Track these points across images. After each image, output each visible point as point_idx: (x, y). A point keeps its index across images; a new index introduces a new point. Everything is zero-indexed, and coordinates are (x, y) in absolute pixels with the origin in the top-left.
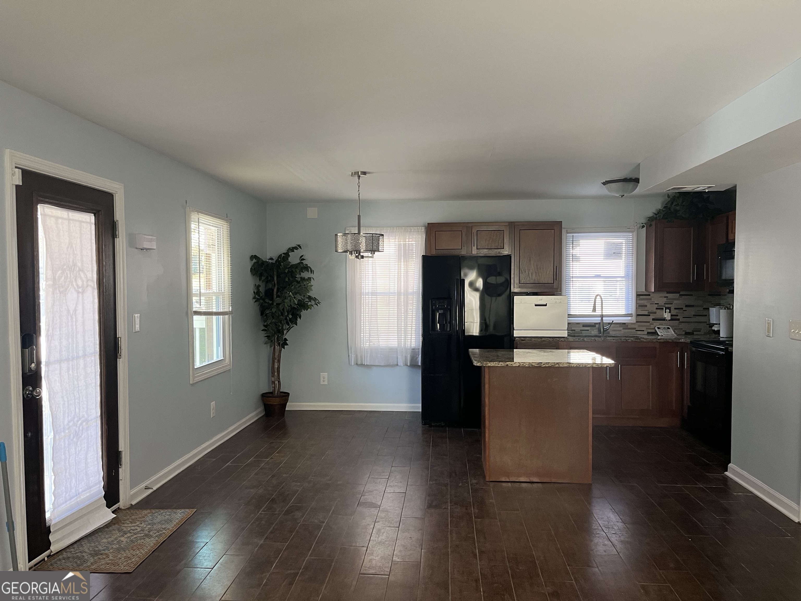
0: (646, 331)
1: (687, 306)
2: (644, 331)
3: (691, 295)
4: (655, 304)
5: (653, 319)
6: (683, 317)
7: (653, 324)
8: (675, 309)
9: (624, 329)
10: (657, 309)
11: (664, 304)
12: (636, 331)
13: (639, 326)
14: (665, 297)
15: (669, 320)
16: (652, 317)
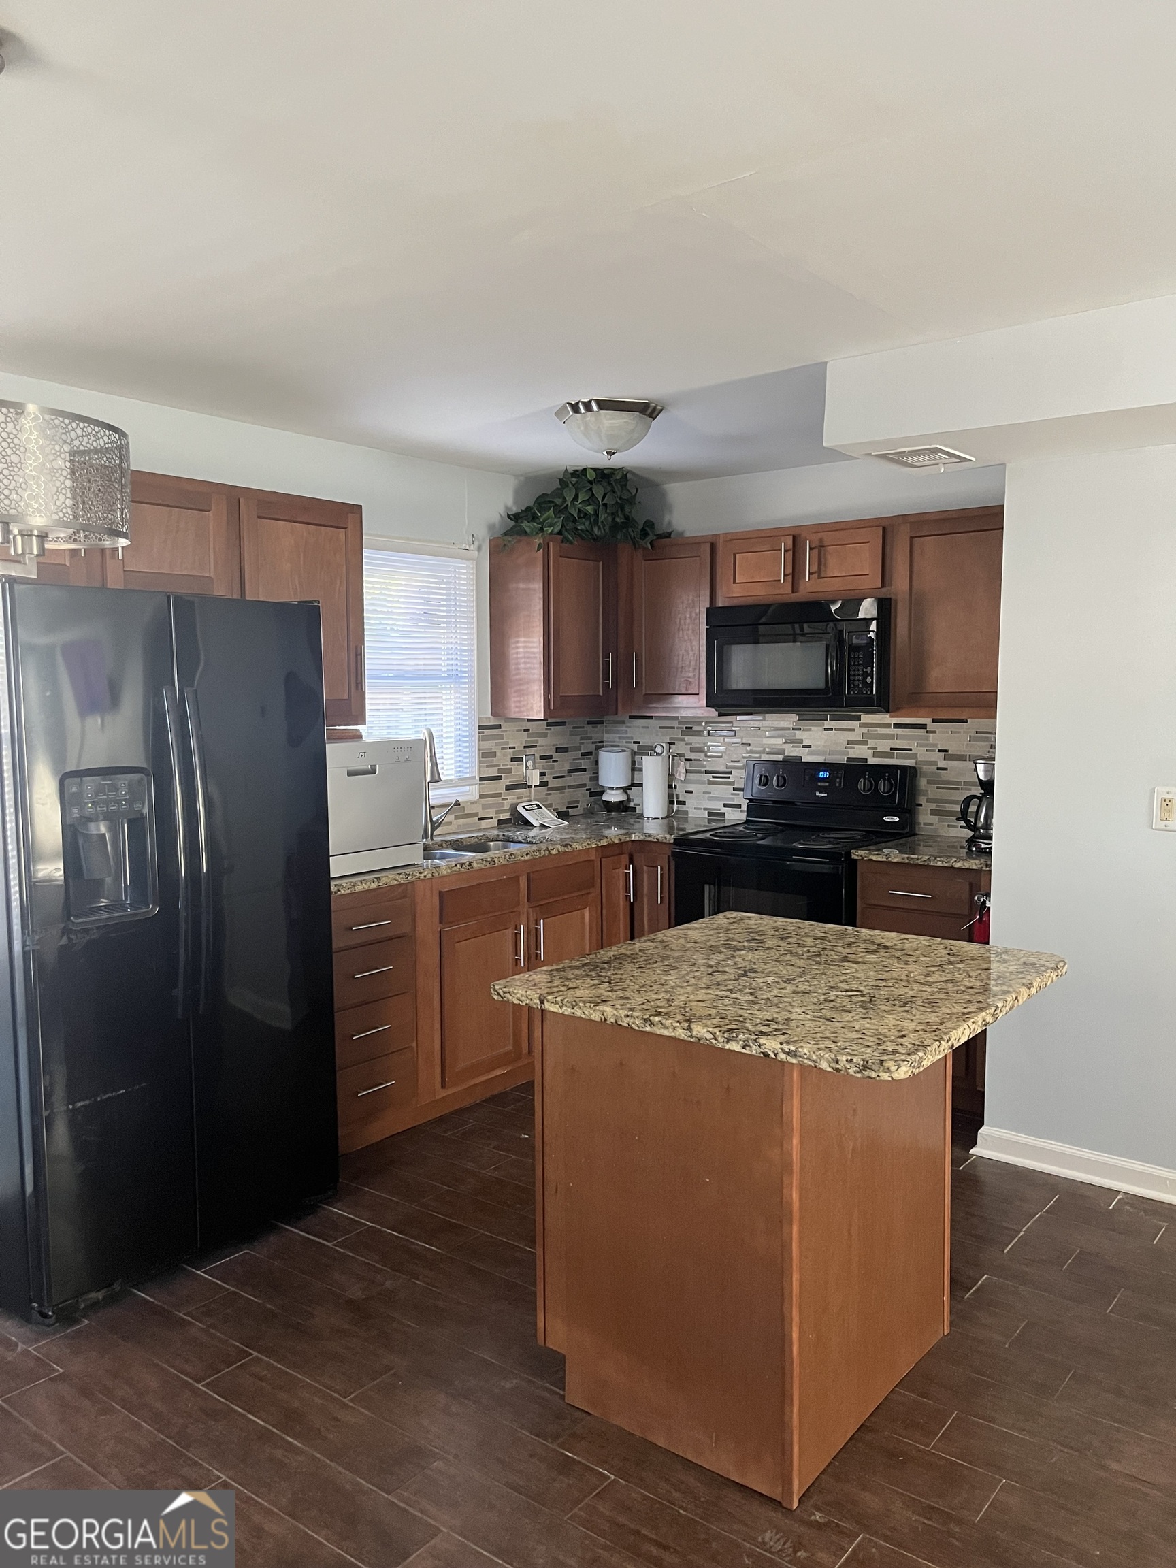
0: (496, 817)
1: (558, 750)
2: (491, 818)
3: (563, 724)
4: (510, 748)
5: (508, 788)
6: (554, 778)
7: (507, 799)
8: (542, 758)
9: (456, 818)
10: (512, 760)
11: (525, 747)
12: (479, 819)
13: (484, 807)
14: (525, 730)
15: (535, 786)
16: (505, 781)
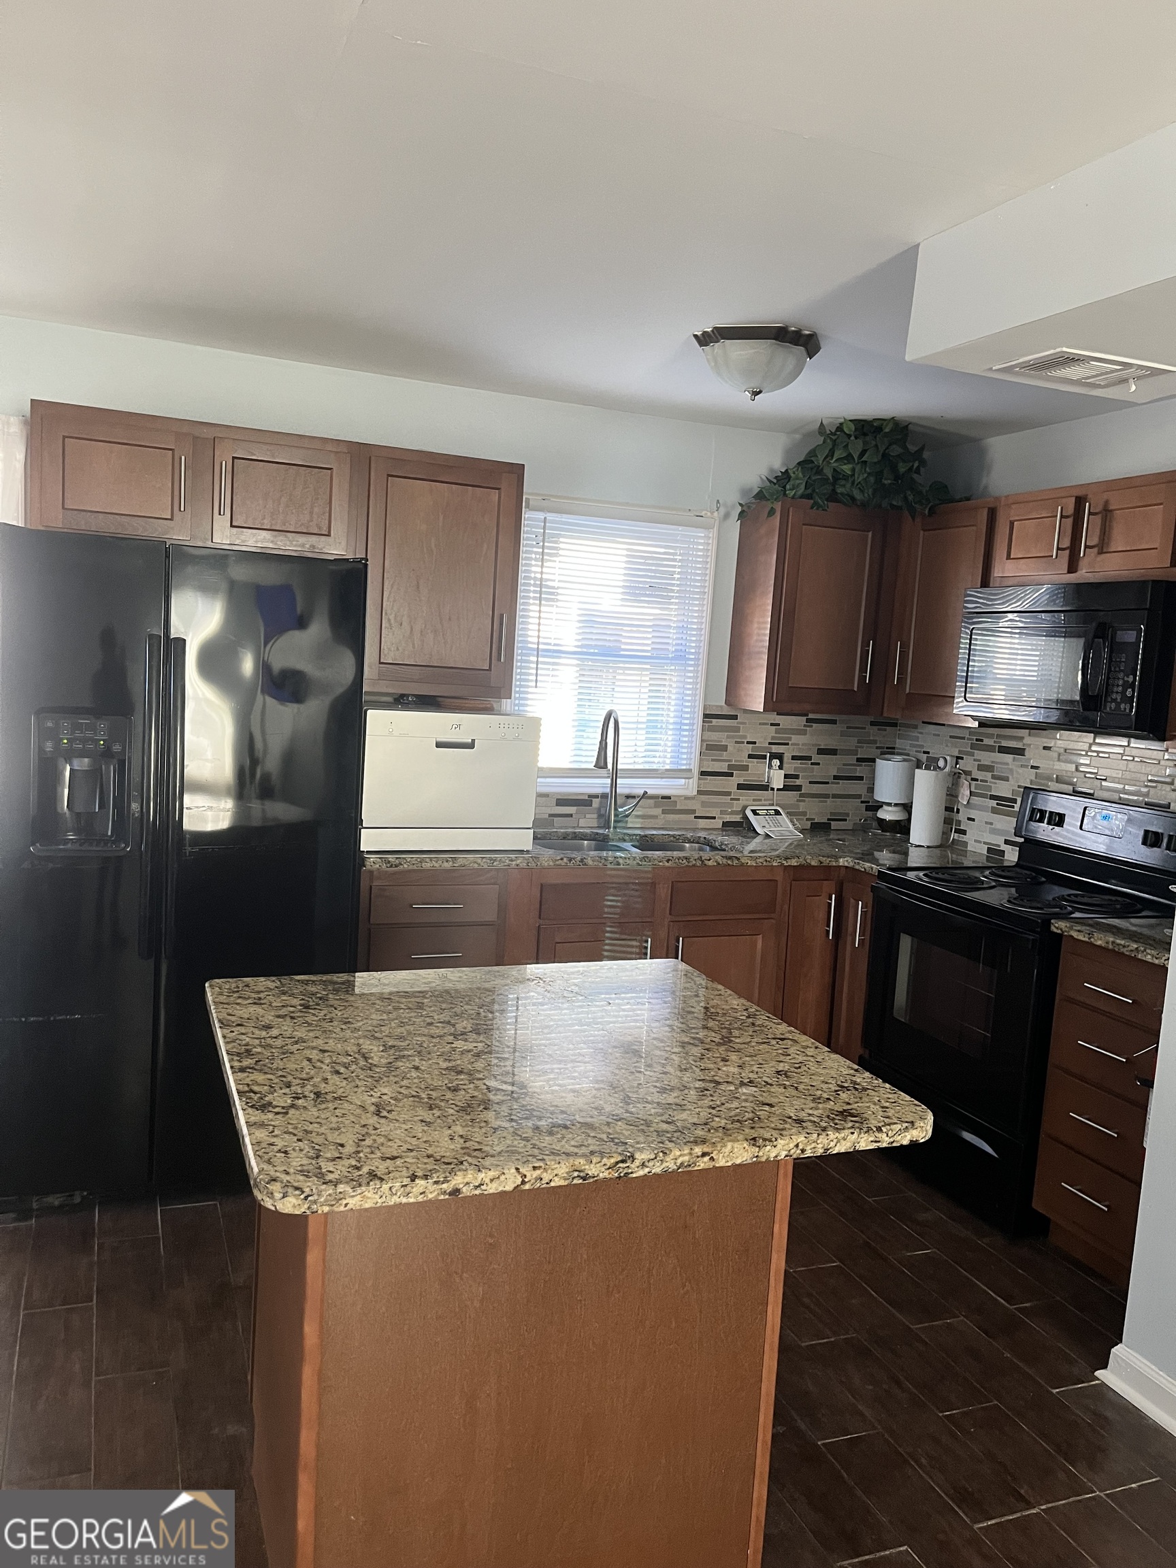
0: (719, 818)
1: (821, 752)
2: (714, 818)
3: (834, 722)
4: (748, 743)
5: (740, 787)
6: (810, 782)
7: (738, 799)
8: (794, 758)
9: (664, 812)
10: (750, 756)
11: (770, 744)
12: (696, 817)
13: (704, 804)
14: (772, 725)
15: (778, 790)
16: (738, 778)
